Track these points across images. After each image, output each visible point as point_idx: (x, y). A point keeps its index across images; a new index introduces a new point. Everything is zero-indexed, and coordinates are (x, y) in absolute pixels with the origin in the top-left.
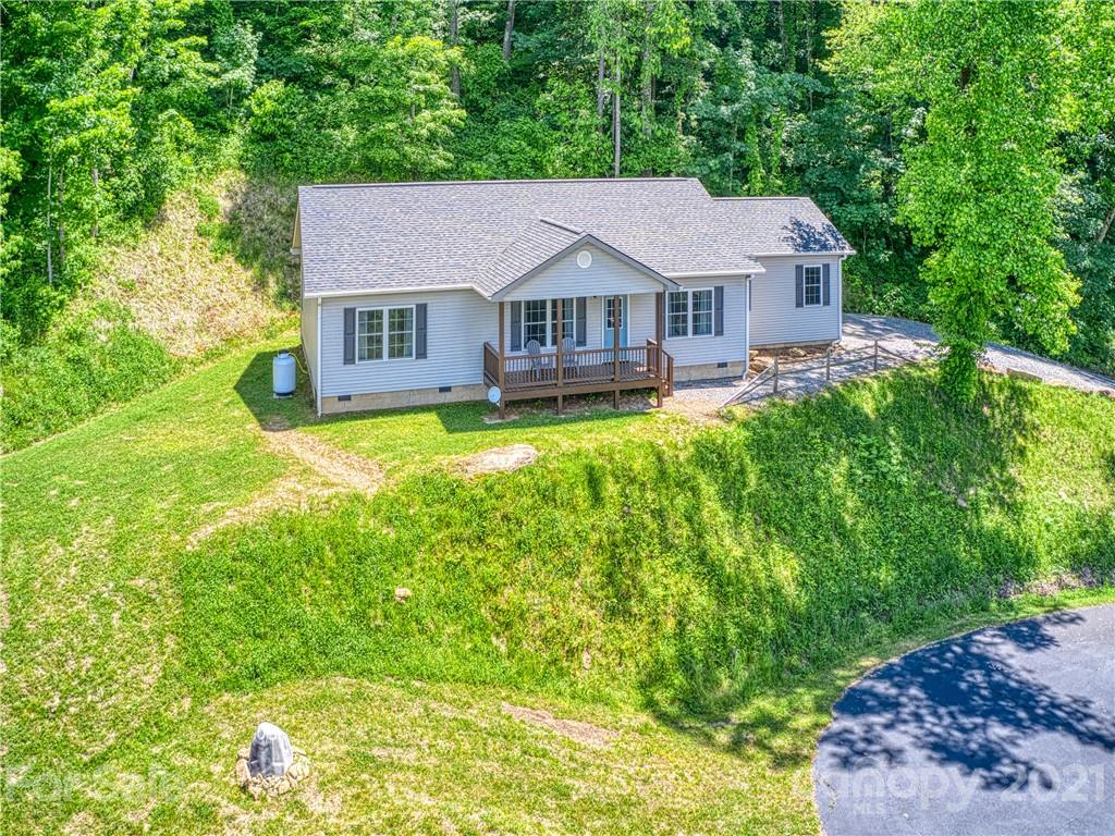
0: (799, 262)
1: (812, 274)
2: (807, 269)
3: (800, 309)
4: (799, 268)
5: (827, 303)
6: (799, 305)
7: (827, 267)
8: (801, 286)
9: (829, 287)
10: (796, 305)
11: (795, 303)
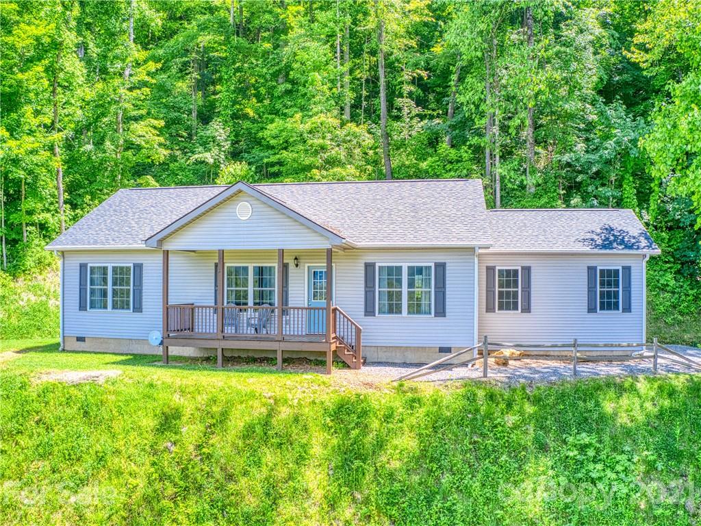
0: (592, 263)
1: (610, 278)
2: (602, 271)
3: (592, 315)
4: (591, 269)
5: (627, 309)
6: (591, 310)
7: (627, 269)
8: (594, 289)
9: (630, 292)
10: (588, 309)
11: (587, 307)
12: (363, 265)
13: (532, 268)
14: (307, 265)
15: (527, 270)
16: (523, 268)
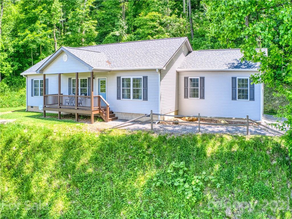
0: (234, 75)
1: (243, 83)
2: (239, 80)
3: (234, 101)
4: (234, 78)
5: (252, 99)
6: (234, 98)
8: (235, 88)
9: (254, 90)
10: (232, 98)
11: (231, 97)
12: (116, 78)
13: (205, 78)
14: (97, 78)
15: (203, 79)
16: (201, 78)
